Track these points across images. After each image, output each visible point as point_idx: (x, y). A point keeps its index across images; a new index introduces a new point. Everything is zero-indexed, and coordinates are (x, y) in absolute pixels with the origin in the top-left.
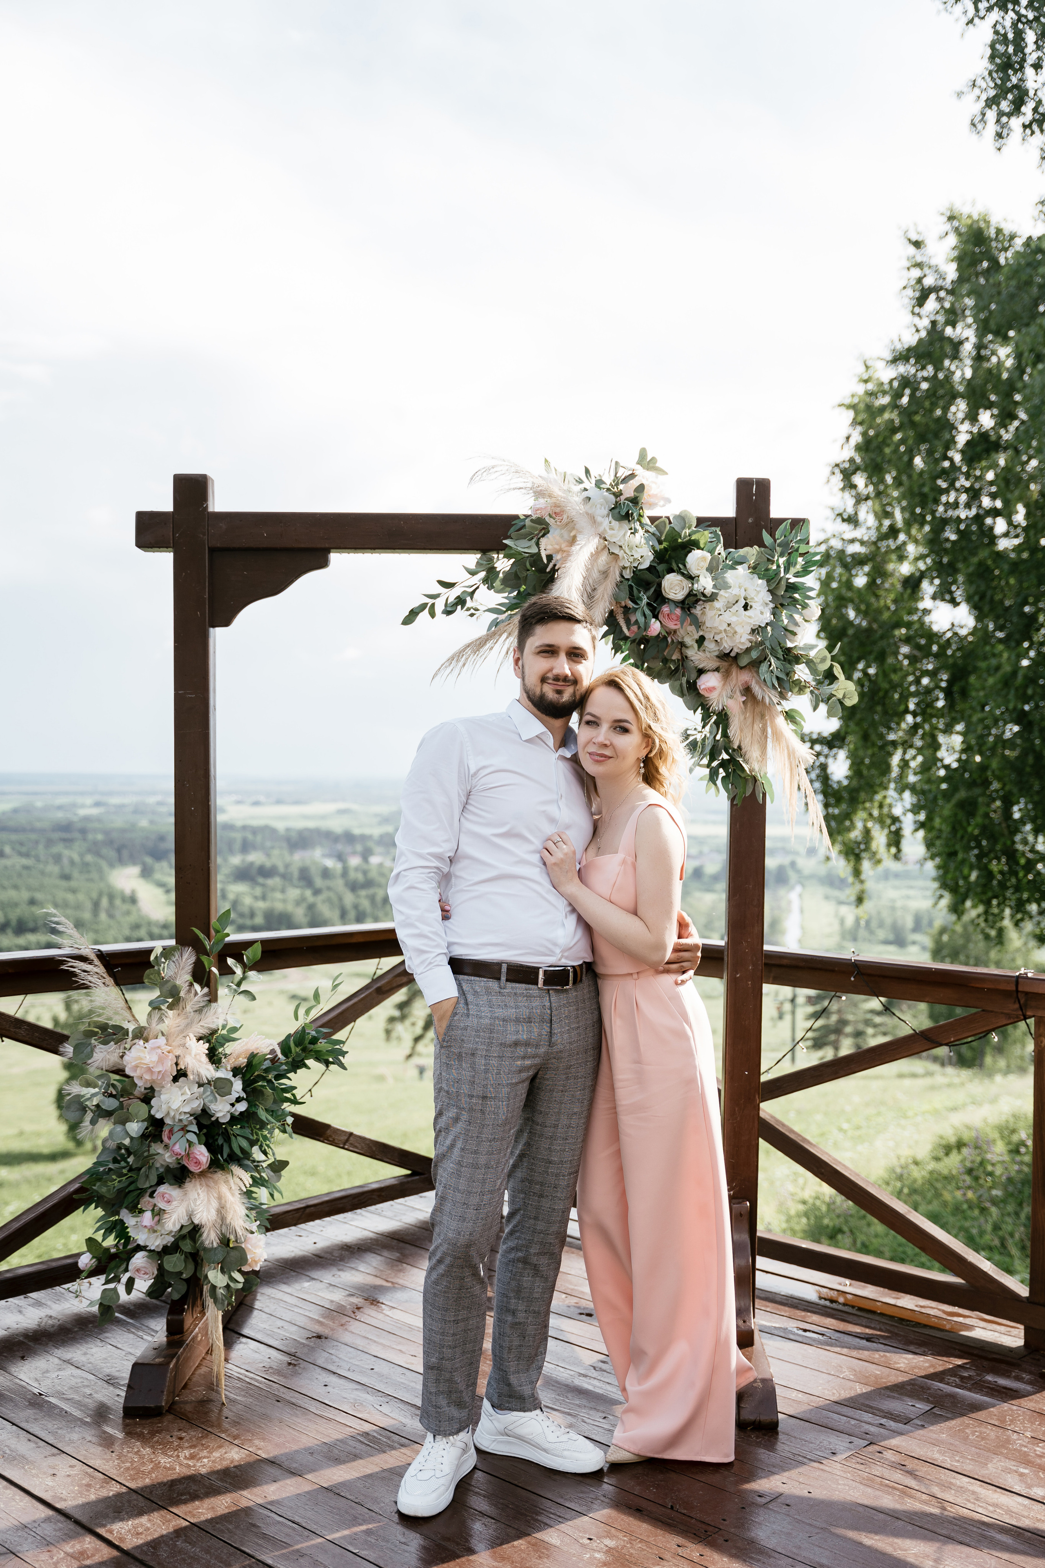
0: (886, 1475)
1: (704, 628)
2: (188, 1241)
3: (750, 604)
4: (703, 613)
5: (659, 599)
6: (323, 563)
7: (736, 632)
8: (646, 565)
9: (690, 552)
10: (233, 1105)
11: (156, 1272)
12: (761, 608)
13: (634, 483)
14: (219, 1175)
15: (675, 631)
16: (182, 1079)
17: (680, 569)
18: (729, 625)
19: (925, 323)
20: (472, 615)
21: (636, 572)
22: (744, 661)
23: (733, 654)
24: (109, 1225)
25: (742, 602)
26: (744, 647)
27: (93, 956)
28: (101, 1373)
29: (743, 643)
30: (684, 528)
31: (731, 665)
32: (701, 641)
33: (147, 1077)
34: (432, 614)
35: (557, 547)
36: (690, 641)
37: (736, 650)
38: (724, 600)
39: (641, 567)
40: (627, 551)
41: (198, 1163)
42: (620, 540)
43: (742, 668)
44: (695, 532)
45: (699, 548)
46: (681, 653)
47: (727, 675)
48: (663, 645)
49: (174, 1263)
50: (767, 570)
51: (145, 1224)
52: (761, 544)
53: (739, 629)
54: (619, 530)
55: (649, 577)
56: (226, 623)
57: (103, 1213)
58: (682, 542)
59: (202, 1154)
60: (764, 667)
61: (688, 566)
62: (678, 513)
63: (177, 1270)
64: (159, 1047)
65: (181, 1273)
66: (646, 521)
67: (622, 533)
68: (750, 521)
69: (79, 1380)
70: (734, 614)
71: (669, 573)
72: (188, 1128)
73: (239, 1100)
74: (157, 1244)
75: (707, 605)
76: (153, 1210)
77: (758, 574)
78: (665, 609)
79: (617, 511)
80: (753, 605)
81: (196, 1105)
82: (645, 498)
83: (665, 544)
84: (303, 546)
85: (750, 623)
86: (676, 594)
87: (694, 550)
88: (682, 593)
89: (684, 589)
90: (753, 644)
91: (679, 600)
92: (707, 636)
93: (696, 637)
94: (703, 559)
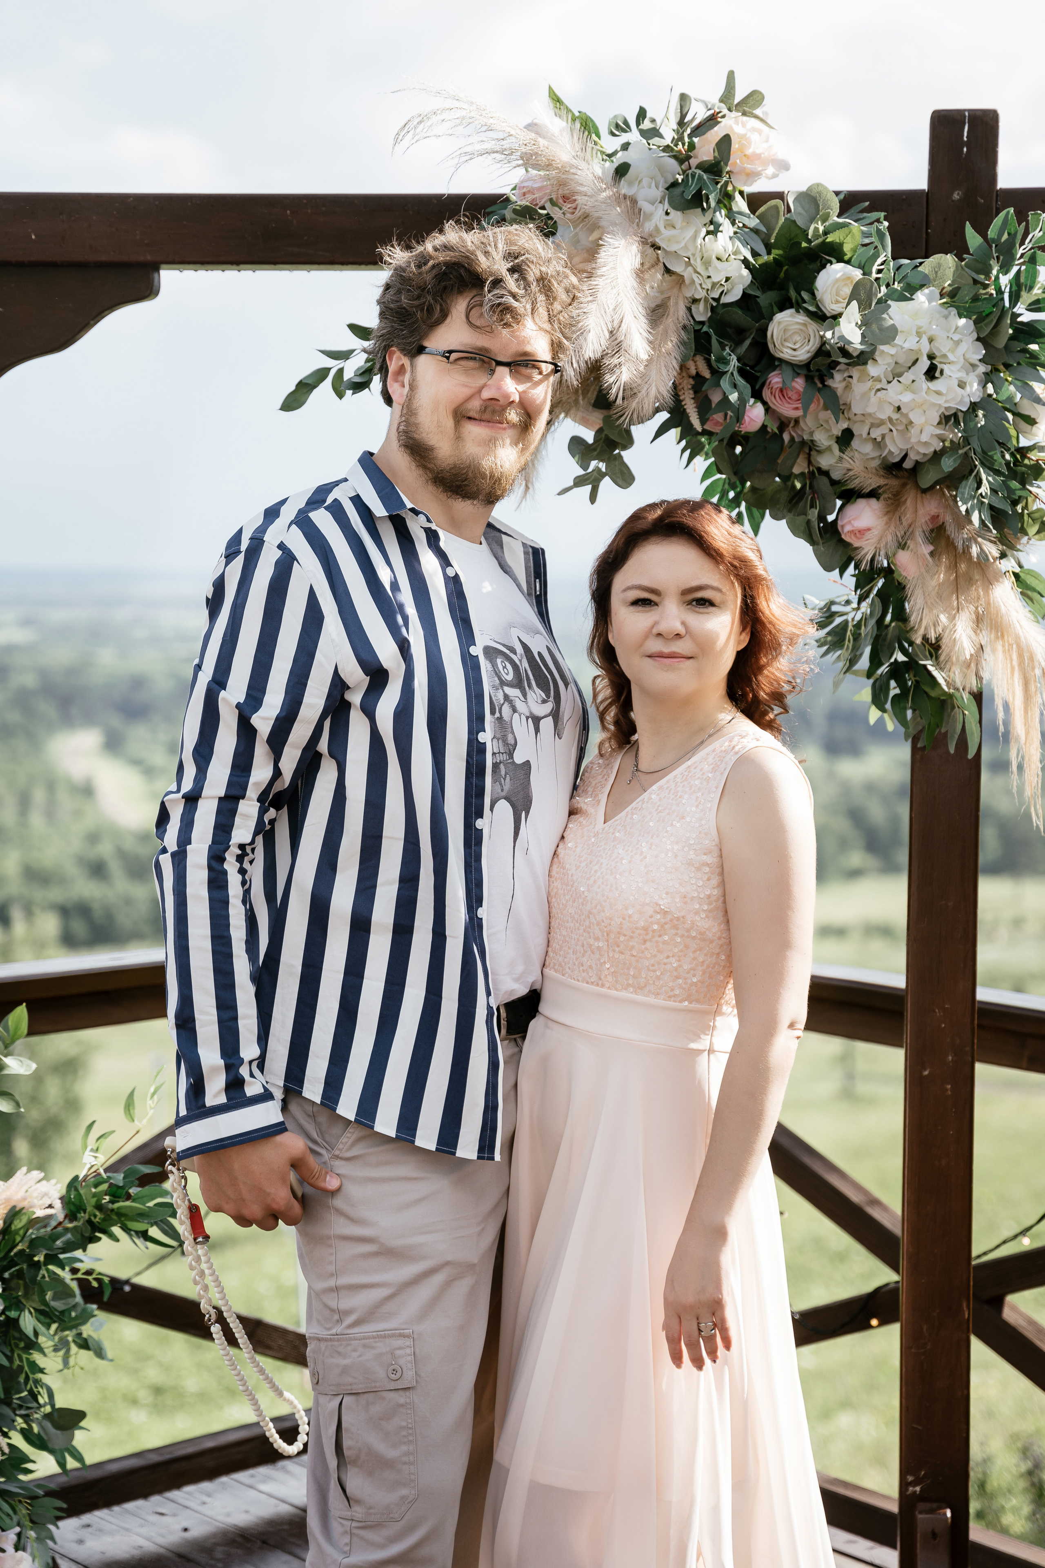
1: (851, 415)
3: (940, 366)
4: (848, 387)
5: (764, 361)
6: (147, 290)
7: (911, 423)
8: (734, 296)
9: (823, 267)
12: (962, 375)
13: (716, 133)
15: (797, 421)
17: (803, 301)
18: (897, 408)
21: (717, 308)
23: (907, 465)
25: (925, 364)
26: (929, 451)
29: (926, 443)
30: (812, 220)
31: (904, 485)
32: (846, 439)
34: (336, 390)
36: (822, 439)
37: (913, 457)
38: (889, 360)
39: (727, 299)
40: (700, 269)
42: (686, 247)
43: (924, 491)
44: (833, 230)
45: (840, 260)
46: (810, 463)
47: (894, 505)
48: (774, 446)
50: (976, 299)
53: (917, 418)
54: (682, 228)
55: (740, 317)
58: (809, 248)
60: (966, 488)
61: (819, 295)
62: (804, 188)
66: (740, 204)
67: (690, 233)
68: (956, 196)
70: (907, 388)
71: (781, 309)
75: (855, 372)
77: (957, 308)
78: (775, 379)
79: (679, 190)
80: (946, 368)
82: (735, 161)
83: (776, 252)
84: (104, 258)
85: (940, 405)
86: (795, 350)
87: (831, 263)
88: (807, 348)
89: (809, 341)
90: (947, 444)
91: (801, 361)
92: (856, 430)
93: (837, 431)
94: (848, 281)
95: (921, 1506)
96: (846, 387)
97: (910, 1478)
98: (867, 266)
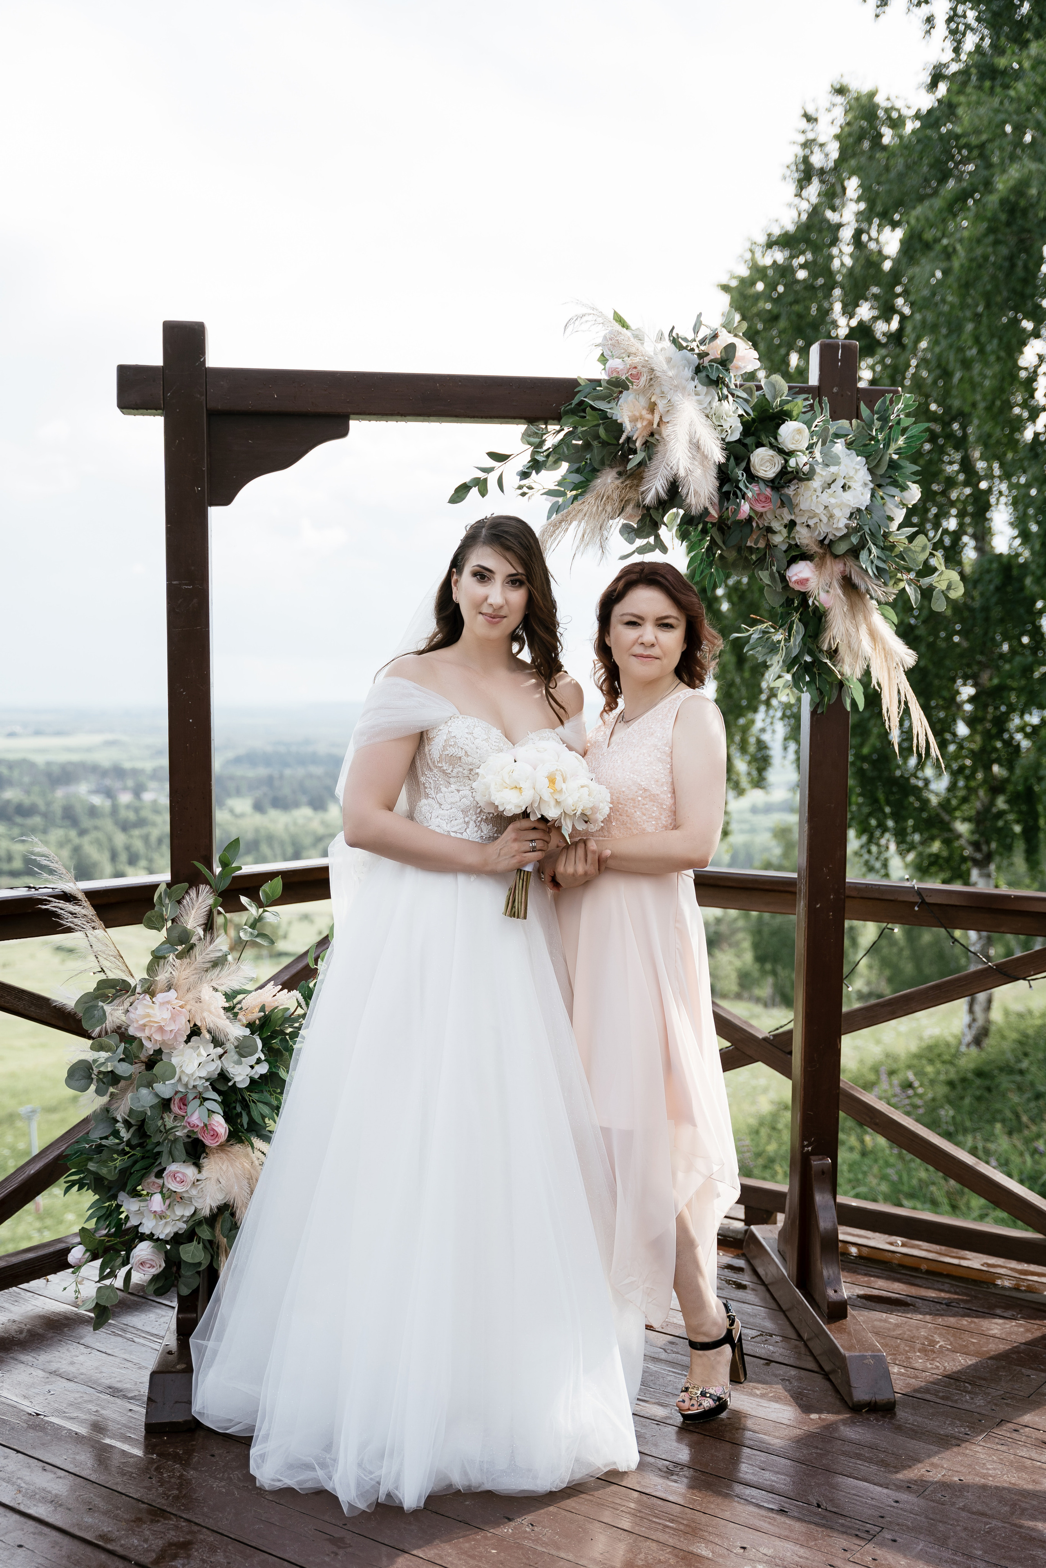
0: (1034, 1455)
1: (797, 510)
2: (205, 1227)
3: (849, 484)
4: (797, 494)
6: (342, 432)
7: (833, 516)
8: (736, 436)
9: (783, 423)
10: (252, 1067)
11: (164, 1265)
12: (861, 488)
13: (719, 343)
14: (238, 1148)
15: (761, 514)
16: (194, 1039)
17: (771, 444)
18: (826, 507)
19: (805, 206)
20: (524, 494)
22: (842, 548)
23: (826, 542)
24: (104, 1211)
25: (841, 482)
26: (839, 534)
27: (81, 896)
28: (99, 1385)
29: (837, 529)
30: (774, 396)
31: (826, 553)
32: (791, 525)
33: (158, 1037)
34: (483, 493)
35: (637, 414)
36: (776, 526)
37: (830, 537)
39: (731, 439)
40: (715, 421)
41: (216, 1135)
43: (838, 557)
44: (788, 402)
45: (792, 419)
46: (767, 540)
47: (822, 564)
48: (745, 530)
49: (192, 1253)
50: (866, 445)
51: (153, 1209)
52: (858, 416)
53: (837, 513)
54: (706, 396)
55: (740, 449)
56: (226, 499)
57: (97, 1197)
58: (773, 413)
59: (220, 1125)
60: (864, 555)
61: (780, 439)
63: (197, 1261)
64: (168, 1002)
65: (200, 1264)
67: (709, 399)
68: (835, 390)
69: (77, 1395)
70: (831, 496)
71: (757, 447)
72: (206, 1096)
73: (259, 1061)
74: (167, 1231)
75: (802, 485)
76: (161, 1192)
77: (856, 450)
78: (755, 488)
79: (703, 374)
80: (852, 485)
81: (213, 1068)
83: (756, 412)
84: (321, 410)
85: (850, 506)
86: (766, 471)
88: (773, 470)
89: (775, 466)
90: (851, 530)
91: (770, 478)
92: (798, 521)
93: (786, 521)
94: (799, 431)
95: (812, 1158)
96: (795, 494)
97: (806, 1143)
98: (809, 424)
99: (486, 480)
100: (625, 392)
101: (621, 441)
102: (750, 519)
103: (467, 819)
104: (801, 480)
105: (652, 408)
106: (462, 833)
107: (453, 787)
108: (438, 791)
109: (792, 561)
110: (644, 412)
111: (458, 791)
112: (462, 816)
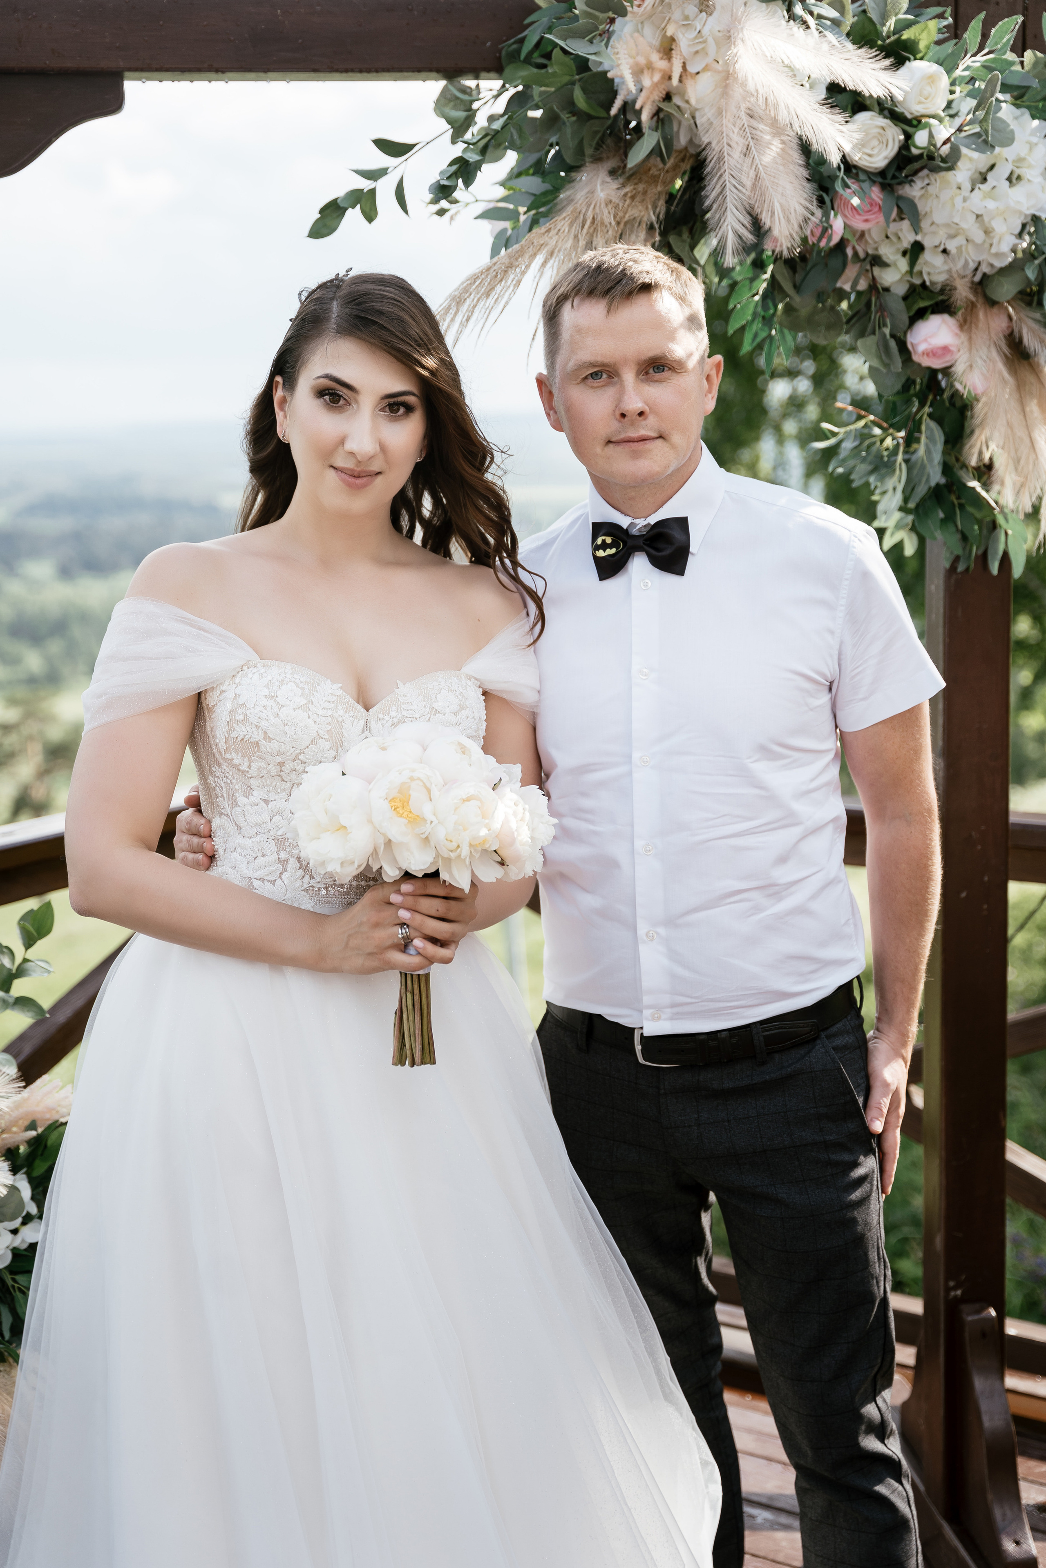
1: (925, 225)
4: (927, 195)
6: (110, 102)
7: (989, 233)
9: (902, 64)
15: (862, 234)
18: (978, 216)
22: (1005, 289)
23: (978, 278)
26: (999, 264)
29: (998, 255)
30: (886, 14)
32: (915, 251)
36: (888, 253)
37: (985, 269)
43: (994, 304)
44: (909, 25)
45: (917, 57)
46: (874, 279)
47: (968, 322)
48: (835, 262)
52: (1039, 43)
53: (997, 226)
58: (883, 46)
61: (896, 96)
70: (987, 196)
75: (936, 178)
77: (1029, 108)
80: (1027, 173)
84: (69, 64)
85: (1020, 212)
86: (870, 155)
87: (909, 60)
88: (884, 154)
89: (887, 145)
90: (1022, 256)
91: (876, 168)
92: (927, 242)
93: (906, 244)
94: (931, 79)
95: (965, 1308)
96: (922, 196)
97: (952, 1284)
98: (949, 64)
99: (373, 192)
100: (619, 21)
101: (614, 111)
102: (842, 244)
103: (283, 855)
104: (935, 170)
105: (668, 48)
106: (273, 882)
107: (257, 795)
108: (234, 803)
109: (920, 315)
110: (655, 57)
111: (267, 802)
112: (274, 848)
